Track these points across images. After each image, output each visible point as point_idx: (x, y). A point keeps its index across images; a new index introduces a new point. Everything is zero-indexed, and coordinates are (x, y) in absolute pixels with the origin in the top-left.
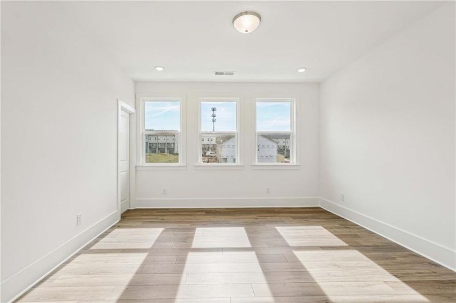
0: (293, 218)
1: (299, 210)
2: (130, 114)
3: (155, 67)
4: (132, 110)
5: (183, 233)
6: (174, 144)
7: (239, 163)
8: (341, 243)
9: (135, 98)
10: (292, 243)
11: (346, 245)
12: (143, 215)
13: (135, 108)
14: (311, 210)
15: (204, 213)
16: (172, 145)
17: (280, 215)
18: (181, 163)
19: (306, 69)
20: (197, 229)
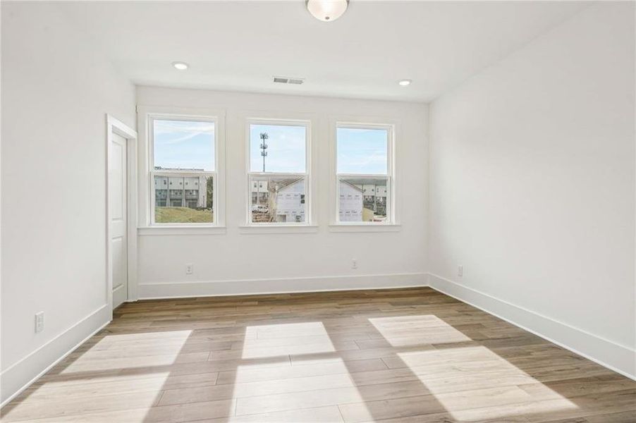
0: (393, 304)
1: (399, 293)
2: (127, 140)
3: (174, 63)
4: (131, 132)
5: (223, 335)
6: (197, 191)
7: (310, 222)
8: (461, 337)
9: (137, 113)
10: (394, 341)
11: (468, 339)
12: (151, 311)
13: (137, 131)
14: (417, 291)
15: (257, 303)
16: (194, 193)
17: (373, 300)
18: (216, 222)
19: (411, 81)
20: (248, 328)
